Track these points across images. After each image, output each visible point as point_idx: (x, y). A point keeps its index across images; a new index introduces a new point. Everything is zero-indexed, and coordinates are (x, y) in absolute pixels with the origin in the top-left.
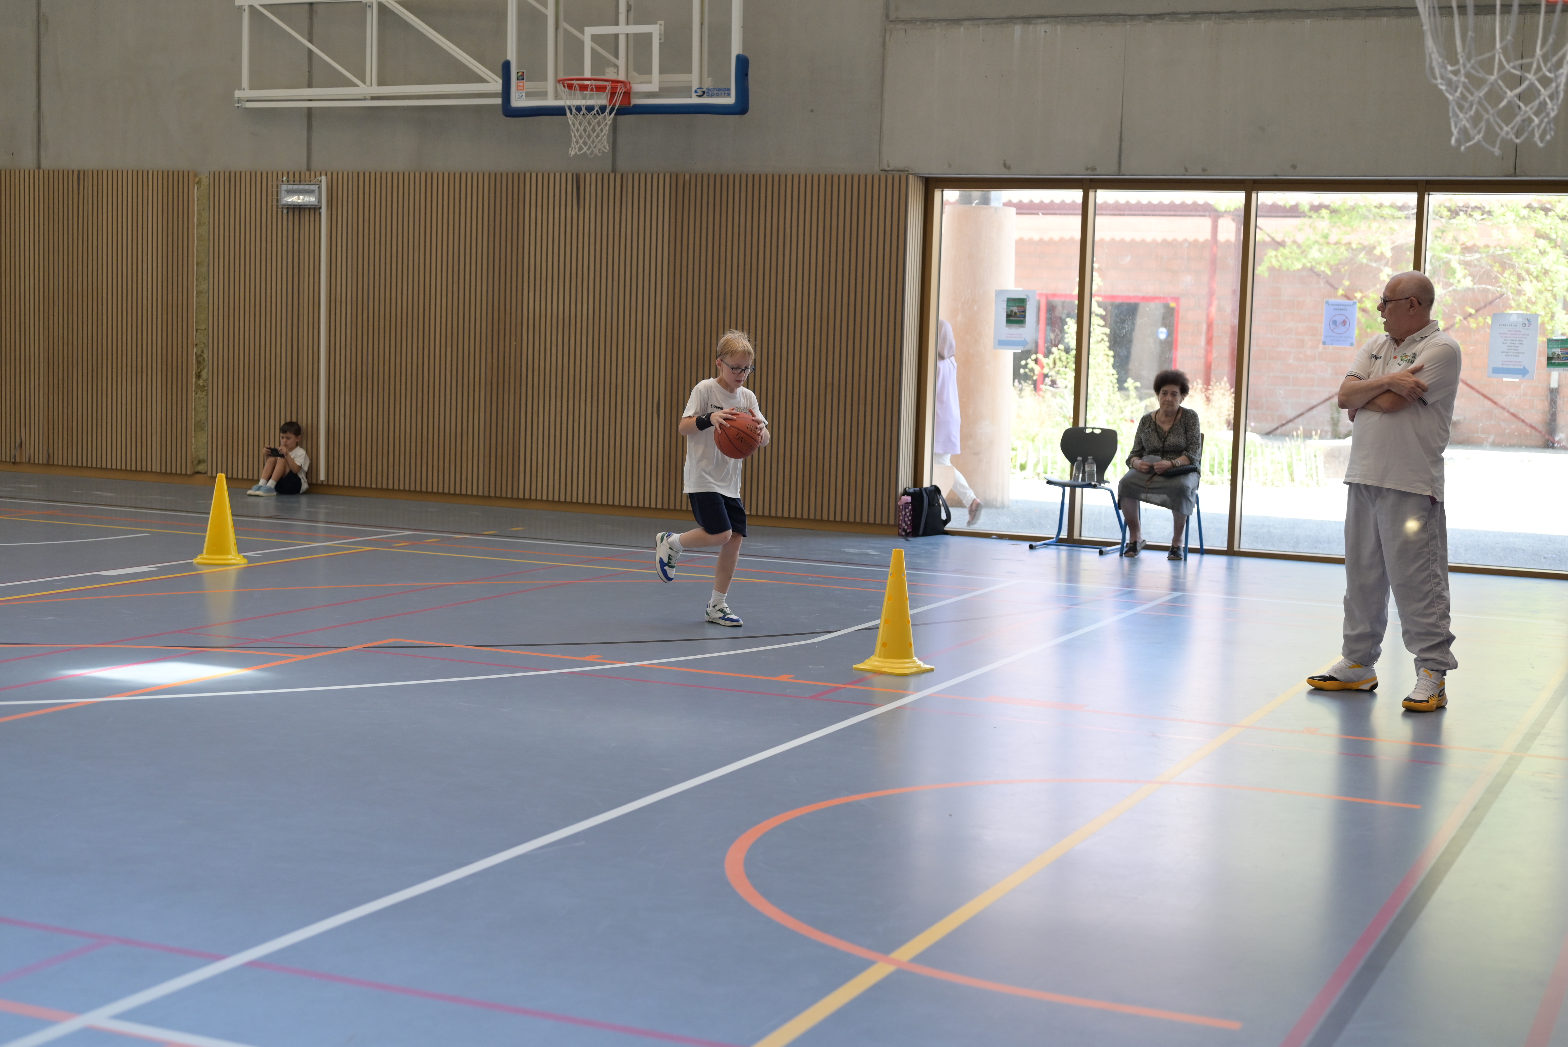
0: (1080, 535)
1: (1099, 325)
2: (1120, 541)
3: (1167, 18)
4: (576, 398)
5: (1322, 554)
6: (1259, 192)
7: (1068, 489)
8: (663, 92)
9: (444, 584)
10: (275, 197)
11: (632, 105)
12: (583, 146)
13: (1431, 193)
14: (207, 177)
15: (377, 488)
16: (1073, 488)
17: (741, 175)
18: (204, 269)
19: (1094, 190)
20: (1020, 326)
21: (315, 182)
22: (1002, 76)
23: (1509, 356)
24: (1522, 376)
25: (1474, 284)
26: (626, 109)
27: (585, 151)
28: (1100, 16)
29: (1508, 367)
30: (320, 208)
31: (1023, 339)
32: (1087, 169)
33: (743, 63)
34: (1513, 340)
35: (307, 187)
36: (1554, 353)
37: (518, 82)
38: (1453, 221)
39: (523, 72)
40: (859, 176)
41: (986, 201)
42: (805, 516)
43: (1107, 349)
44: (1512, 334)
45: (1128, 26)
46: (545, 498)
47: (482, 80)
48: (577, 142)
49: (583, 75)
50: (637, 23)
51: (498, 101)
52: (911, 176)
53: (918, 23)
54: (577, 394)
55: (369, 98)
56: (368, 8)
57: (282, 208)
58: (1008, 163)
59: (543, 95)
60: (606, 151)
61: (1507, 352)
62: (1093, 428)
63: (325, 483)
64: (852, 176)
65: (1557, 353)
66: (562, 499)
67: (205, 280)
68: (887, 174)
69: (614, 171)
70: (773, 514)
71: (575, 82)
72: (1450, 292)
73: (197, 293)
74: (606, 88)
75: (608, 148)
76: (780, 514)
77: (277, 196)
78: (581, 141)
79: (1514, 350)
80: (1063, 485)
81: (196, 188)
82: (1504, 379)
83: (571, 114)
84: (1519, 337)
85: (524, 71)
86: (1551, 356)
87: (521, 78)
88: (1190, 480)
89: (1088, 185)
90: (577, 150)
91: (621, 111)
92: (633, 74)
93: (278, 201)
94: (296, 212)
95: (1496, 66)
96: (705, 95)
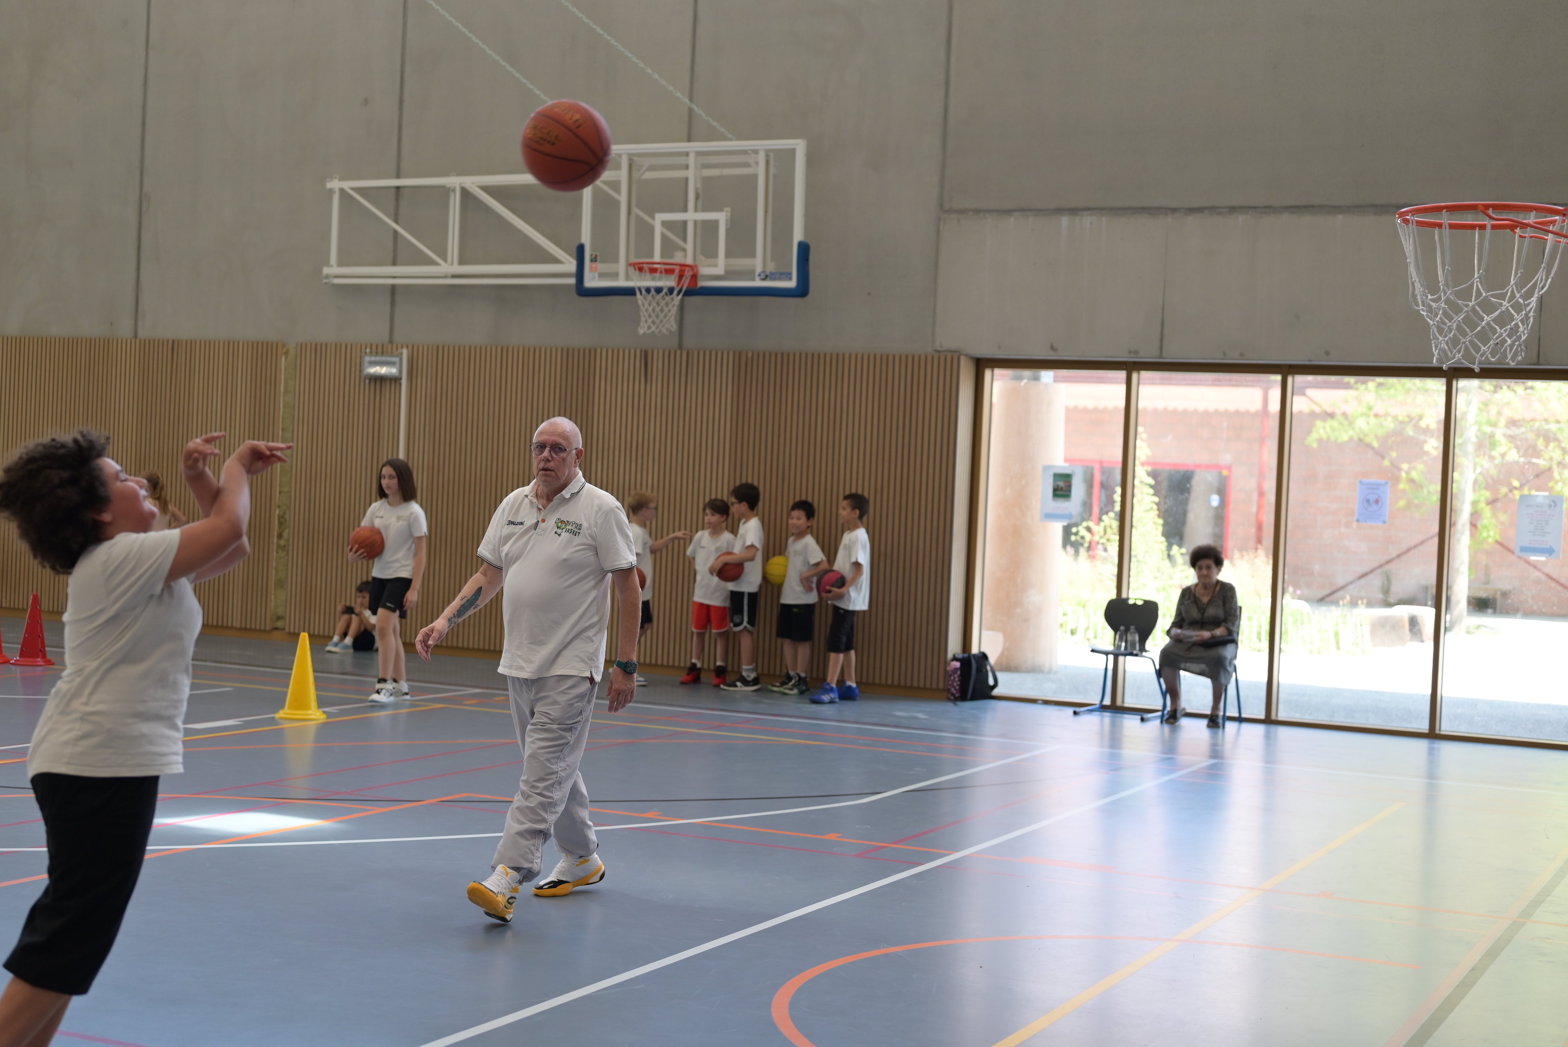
0: (1123, 702)
2: (1160, 708)
3: (1206, 212)
5: (1357, 724)
6: (1295, 376)
7: (1111, 657)
8: (729, 274)
10: (358, 367)
11: (698, 287)
12: (652, 325)
13: (1459, 379)
14: (294, 348)
16: (1116, 656)
17: (800, 354)
19: (1137, 372)
20: (1066, 500)
21: (397, 354)
22: (1050, 264)
23: (1536, 535)
24: (1548, 555)
26: (693, 291)
27: (653, 330)
28: (1143, 209)
29: (1535, 546)
30: (400, 379)
31: (1068, 512)
32: (1130, 352)
33: (804, 250)
34: (1540, 521)
35: (389, 359)
37: (591, 264)
39: (596, 255)
40: (913, 356)
41: (1037, 379)
43: (1156, 518)
44: (1539, 515)
45: (1170, 219)
47: (557, 261)
48: (646, 322)
49: (653, 258)
50: (704, 210)
51: (572, 281)
52: (962, 356)
53: (971, 213)
55: (451, 276)
56: (451, 192)
57: (365, 378)
58: (1055, 347)
59: (615, 275)
60: (673, 330)
61: (1534, 532)
62: (1136, 599)
64: (907, 356)
68: (940, 354)
69: (680, 347)
71: (645, 266)
74: (674, 271)
75: (675, 326)
77: (360, 367)
78: (650, 321)
79: (1541, 530)
80: (1107, 653)
81: (284, 358)
82: (1532, 558)
83: (641, 295)
84: (1545, 518)
85: (598, 254)
87: (594, 260)
88: (1228, 651)
89: (1131, 367)
90: (646, 329)
91: (689, 293)
92: (701, 258)
93: (361, 371)
94: (378, 383)
95: (1474, 294)
96: (768, 278)
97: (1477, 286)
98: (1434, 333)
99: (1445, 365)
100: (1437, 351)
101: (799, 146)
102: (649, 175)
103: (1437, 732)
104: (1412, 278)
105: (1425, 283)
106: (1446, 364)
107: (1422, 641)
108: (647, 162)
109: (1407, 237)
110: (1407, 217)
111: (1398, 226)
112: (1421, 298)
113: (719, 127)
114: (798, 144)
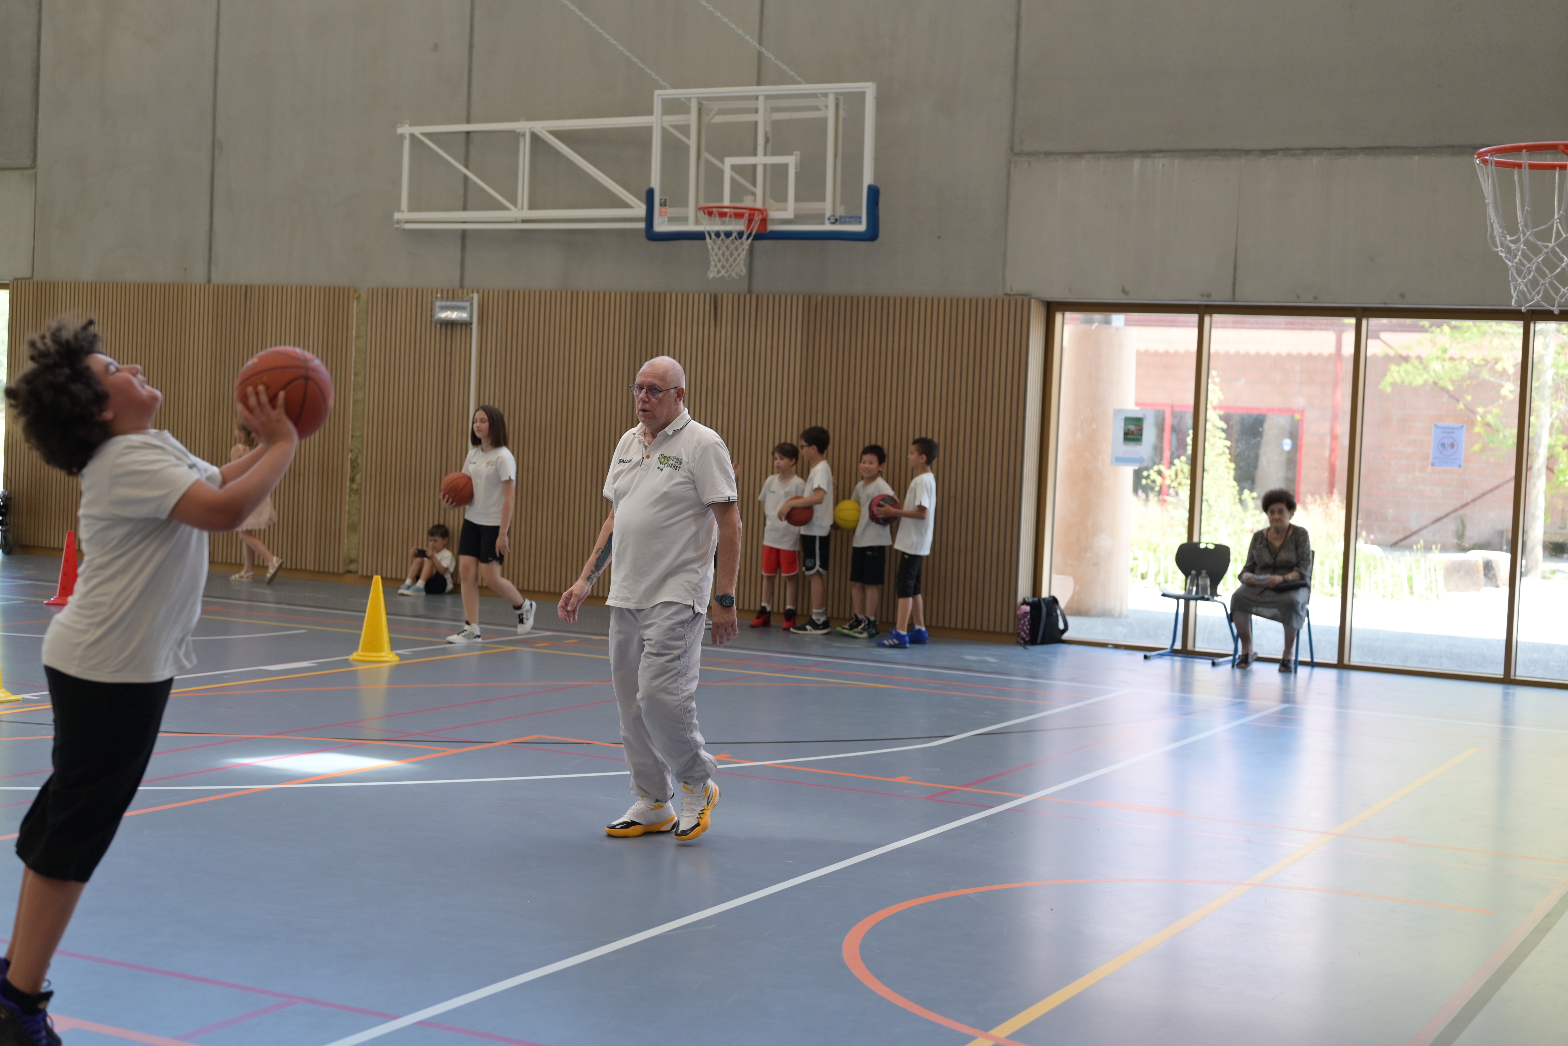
0: (1194, 646)
2: (1232, 653)
3: (1280, 154)
6: (1369, 318)
7: (1182, 601)
8: (798, 219)
9: (583, 684)
10: (429, 312)
11: (768, 231)
12: (721, 270)
13: (1537, 322)
14: (366, 293)
16: (1187, 601)
17: (870, 298)
18: (361, 380)
19: (1209, 315)
20: (1137, 444)
21: (468, 299)
22: (1122, 206)
26: (763, 235)
27: (723, 274)
28: (1216, 150)
30: (471, 324)
31: (1139, 456)
32: (1202, 295)
33: (874, 193)
35: (460, 304)
37: (660, 208)
39: (666, 200)
40: (983, 300)
41: (1108, 322)
43: (1228, 462)
45: (1243, 161)
47: (626, 206)
48: (716, 266)
49: (723, 202)
50: (774, 154)
51: (642, 225)
53: (1042, 156)
55: (520, 221)
56: (521, 137)
57: (436, 323)
58: (1127, 290)
59: (684, 220)
60: (743, 274)
62: (1207, 544)
64: (977, 299)
67: (361, 390)
68: (1010, 298)
69: (750, 291)
71: (715, 210)
73: (353, 402)
74: (744, 215)
75: (744, 270)
77: (431, 312)
78: (719, 265)
80: (1178, 598)
81: (355, 303)
83: (711, 239)
85: (667, 198)
87: (663, 204)
88: (1300, 596)
89: (1203, 310)
90: (715, 273)
91: (758, 237)
92: (770, 201)
93: (432, 316)
94: (449, 327)
95: (1554, 235)
96: (838, 222)
97: (1557, 227)
98: (1512, 274)
99: (1523, 307)
100: (1516, 293)
101: (869, 89)
102: (718, 119)
103: (1512, 677)
104: (1490, 219)
105: (1504, 224)
106: (1525, 307)
107: (1497, 586)
108: (716, 106)
109: (1486, 177)
110: (1486, 157)
111: (1477, 166)
112: (1500, 239)
113: (788, 70)
114: (867, 88)
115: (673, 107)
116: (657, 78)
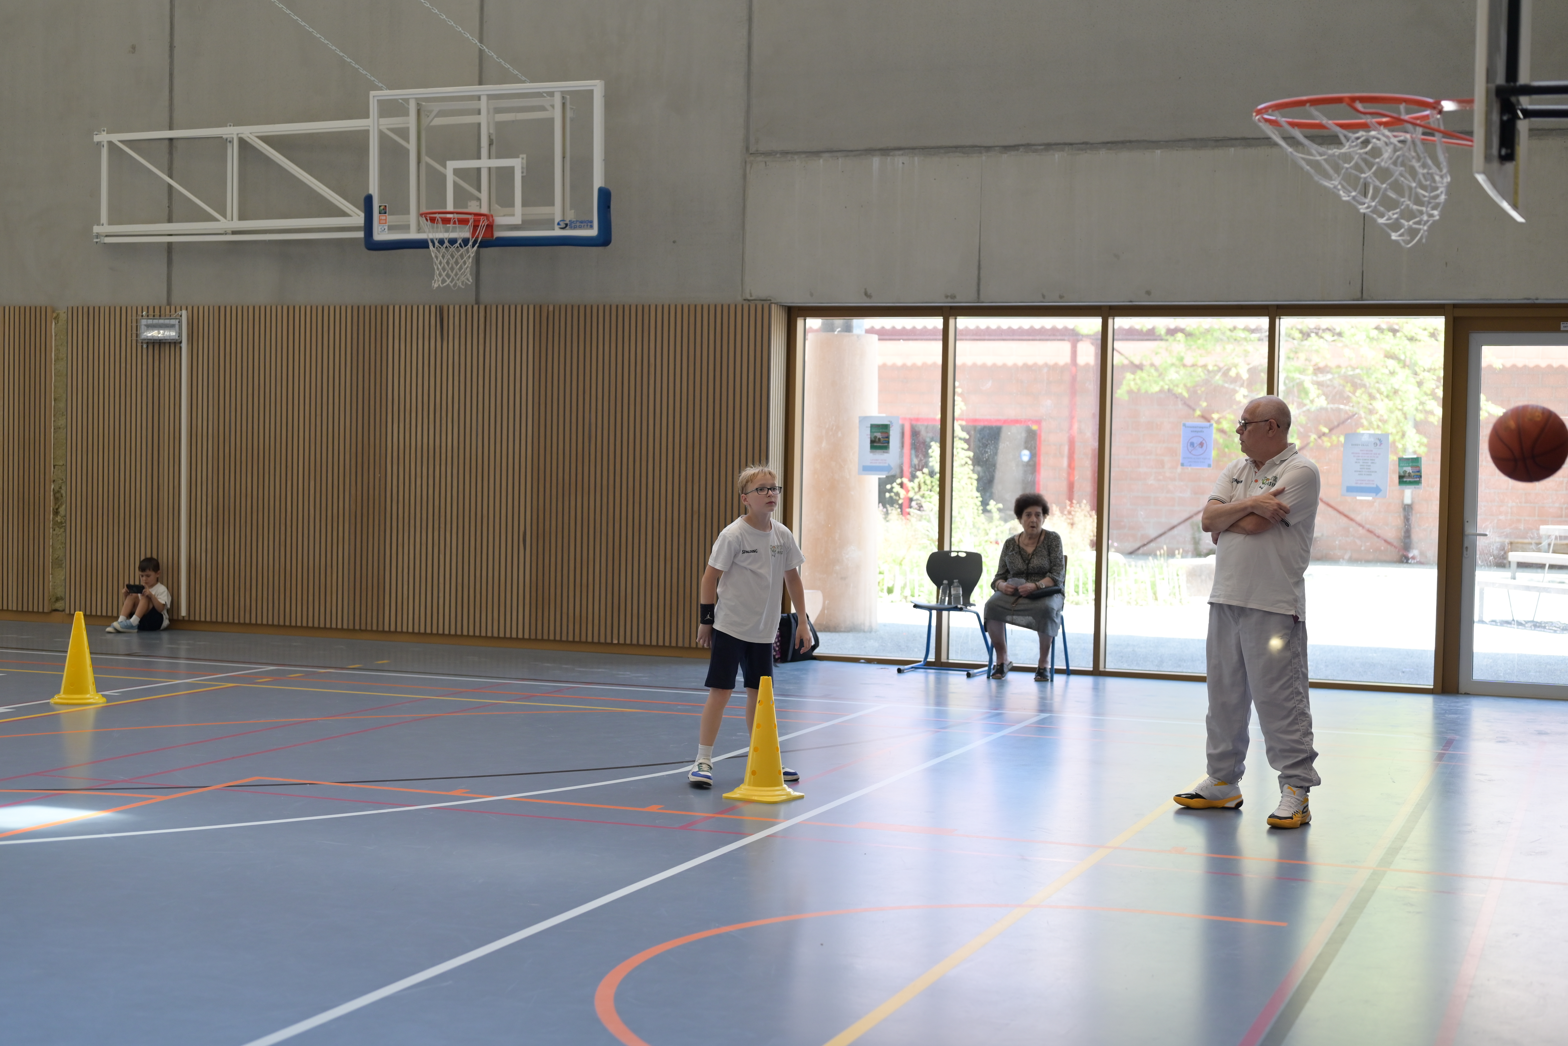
0: (948, 658)
1: (963, 449)
2: (987, 663)
3: (1021, 150)
4: (441, 529)
5: (1186, 672)
6: (1115, 317)
7: (934, 613)
8: (527, 224)
9: (308, 719)
10: (134, 331)
11: (494, 238)
12: (446, 279)
13: (1281, 317)
14: (65, 312)
15: (239, 623)
16: (940, 611)
17: (604, 306)
18: (62, 405)
19: (954, 317)
20: (884, 452)
21: (176, 316)
22: (862, 206)
23: (1362, 475)
24: (1375, 494)
25: (1328, 403)
26: (489, 242)
27: (448, 284)
28: (956, 147)
29: (1362, 485)
30: (181, 342)
31: (887, 465)
32: (947, 297)
33: (605, 196)
34: (1366, 460)
35: (167, 321)
36: (1405, 472)
37: (380, 216)
38: (1305, 342)
39: (386, 206)
40: (722, 305)
41: (848, 329)
42: (674, 644)
43: (971, 472)
44: (1364, 454)
45: (984, 158)
46: (410, 630)
47: (343, 214)
48: (440, 275)
49: (446, 208)
50: (498, 157)
51: (361, 235)
52: (773, 305)
53: (778, 155)
54: (442, 525)
55: (230, 232)
56: (228, 144)
57: (142, 343)
58: (869, 292)
59: (406, 228)
60: (470, 283)
61: (1360, 471)
62: (958, 552)
63: (186, 619)
64: (716, 306)
65: (1408, 471)
66: (429, 631)
67: (63, 415)
68: (749, 303)
69: (478, 302)
70: (641, 642)
71: (437, 216)
72: (1304, 412)
73: (54, 429)
74: (469, 221)
75: (471, 280)
76: (648, 643)
77: (137, 331)
78: (444, 274)
79: (1367, 469)
80: (930, 609)
81: (54, 324)
82: (1358, 498)
83: (434, 247)
84: (1371, 457)
86: (1402, 474)
87: (383, 211)
88: (1054, 602)
89: (948, 312)
90: (440, 282)
91: (484, 244)
92: (495, 207)
93: (137, 336)
94: (157, 347)
96: (568, 227)
101: (597, 87)
102: (439, 121)
108: (436, 107)
113: (511, 69)
114: (596, 85)
115: (389, 109)
116: (373, 78)
